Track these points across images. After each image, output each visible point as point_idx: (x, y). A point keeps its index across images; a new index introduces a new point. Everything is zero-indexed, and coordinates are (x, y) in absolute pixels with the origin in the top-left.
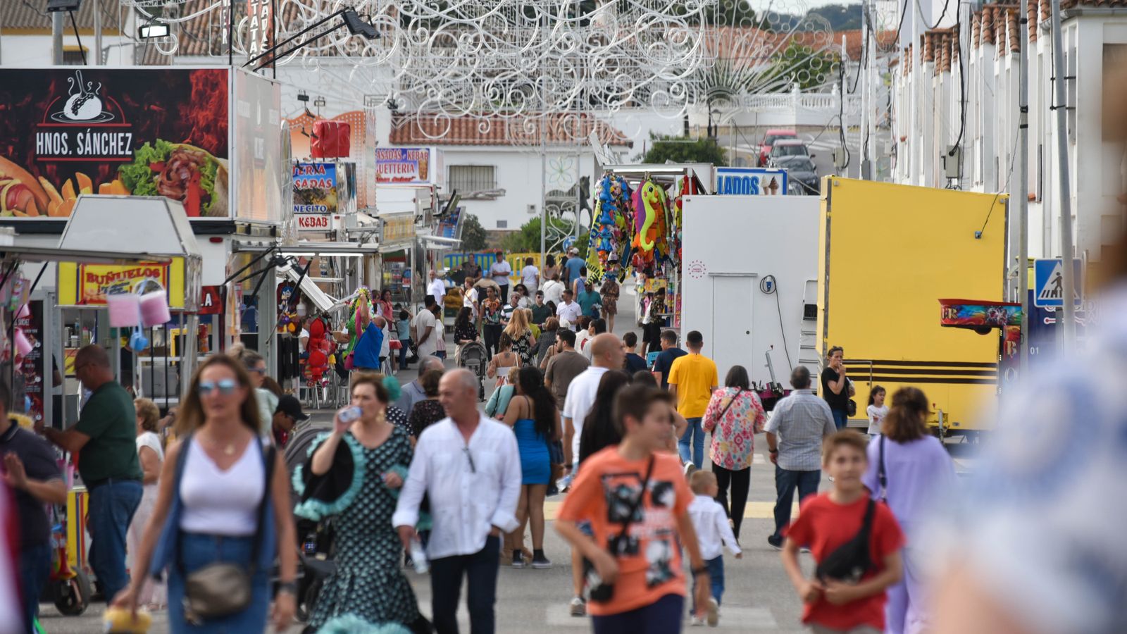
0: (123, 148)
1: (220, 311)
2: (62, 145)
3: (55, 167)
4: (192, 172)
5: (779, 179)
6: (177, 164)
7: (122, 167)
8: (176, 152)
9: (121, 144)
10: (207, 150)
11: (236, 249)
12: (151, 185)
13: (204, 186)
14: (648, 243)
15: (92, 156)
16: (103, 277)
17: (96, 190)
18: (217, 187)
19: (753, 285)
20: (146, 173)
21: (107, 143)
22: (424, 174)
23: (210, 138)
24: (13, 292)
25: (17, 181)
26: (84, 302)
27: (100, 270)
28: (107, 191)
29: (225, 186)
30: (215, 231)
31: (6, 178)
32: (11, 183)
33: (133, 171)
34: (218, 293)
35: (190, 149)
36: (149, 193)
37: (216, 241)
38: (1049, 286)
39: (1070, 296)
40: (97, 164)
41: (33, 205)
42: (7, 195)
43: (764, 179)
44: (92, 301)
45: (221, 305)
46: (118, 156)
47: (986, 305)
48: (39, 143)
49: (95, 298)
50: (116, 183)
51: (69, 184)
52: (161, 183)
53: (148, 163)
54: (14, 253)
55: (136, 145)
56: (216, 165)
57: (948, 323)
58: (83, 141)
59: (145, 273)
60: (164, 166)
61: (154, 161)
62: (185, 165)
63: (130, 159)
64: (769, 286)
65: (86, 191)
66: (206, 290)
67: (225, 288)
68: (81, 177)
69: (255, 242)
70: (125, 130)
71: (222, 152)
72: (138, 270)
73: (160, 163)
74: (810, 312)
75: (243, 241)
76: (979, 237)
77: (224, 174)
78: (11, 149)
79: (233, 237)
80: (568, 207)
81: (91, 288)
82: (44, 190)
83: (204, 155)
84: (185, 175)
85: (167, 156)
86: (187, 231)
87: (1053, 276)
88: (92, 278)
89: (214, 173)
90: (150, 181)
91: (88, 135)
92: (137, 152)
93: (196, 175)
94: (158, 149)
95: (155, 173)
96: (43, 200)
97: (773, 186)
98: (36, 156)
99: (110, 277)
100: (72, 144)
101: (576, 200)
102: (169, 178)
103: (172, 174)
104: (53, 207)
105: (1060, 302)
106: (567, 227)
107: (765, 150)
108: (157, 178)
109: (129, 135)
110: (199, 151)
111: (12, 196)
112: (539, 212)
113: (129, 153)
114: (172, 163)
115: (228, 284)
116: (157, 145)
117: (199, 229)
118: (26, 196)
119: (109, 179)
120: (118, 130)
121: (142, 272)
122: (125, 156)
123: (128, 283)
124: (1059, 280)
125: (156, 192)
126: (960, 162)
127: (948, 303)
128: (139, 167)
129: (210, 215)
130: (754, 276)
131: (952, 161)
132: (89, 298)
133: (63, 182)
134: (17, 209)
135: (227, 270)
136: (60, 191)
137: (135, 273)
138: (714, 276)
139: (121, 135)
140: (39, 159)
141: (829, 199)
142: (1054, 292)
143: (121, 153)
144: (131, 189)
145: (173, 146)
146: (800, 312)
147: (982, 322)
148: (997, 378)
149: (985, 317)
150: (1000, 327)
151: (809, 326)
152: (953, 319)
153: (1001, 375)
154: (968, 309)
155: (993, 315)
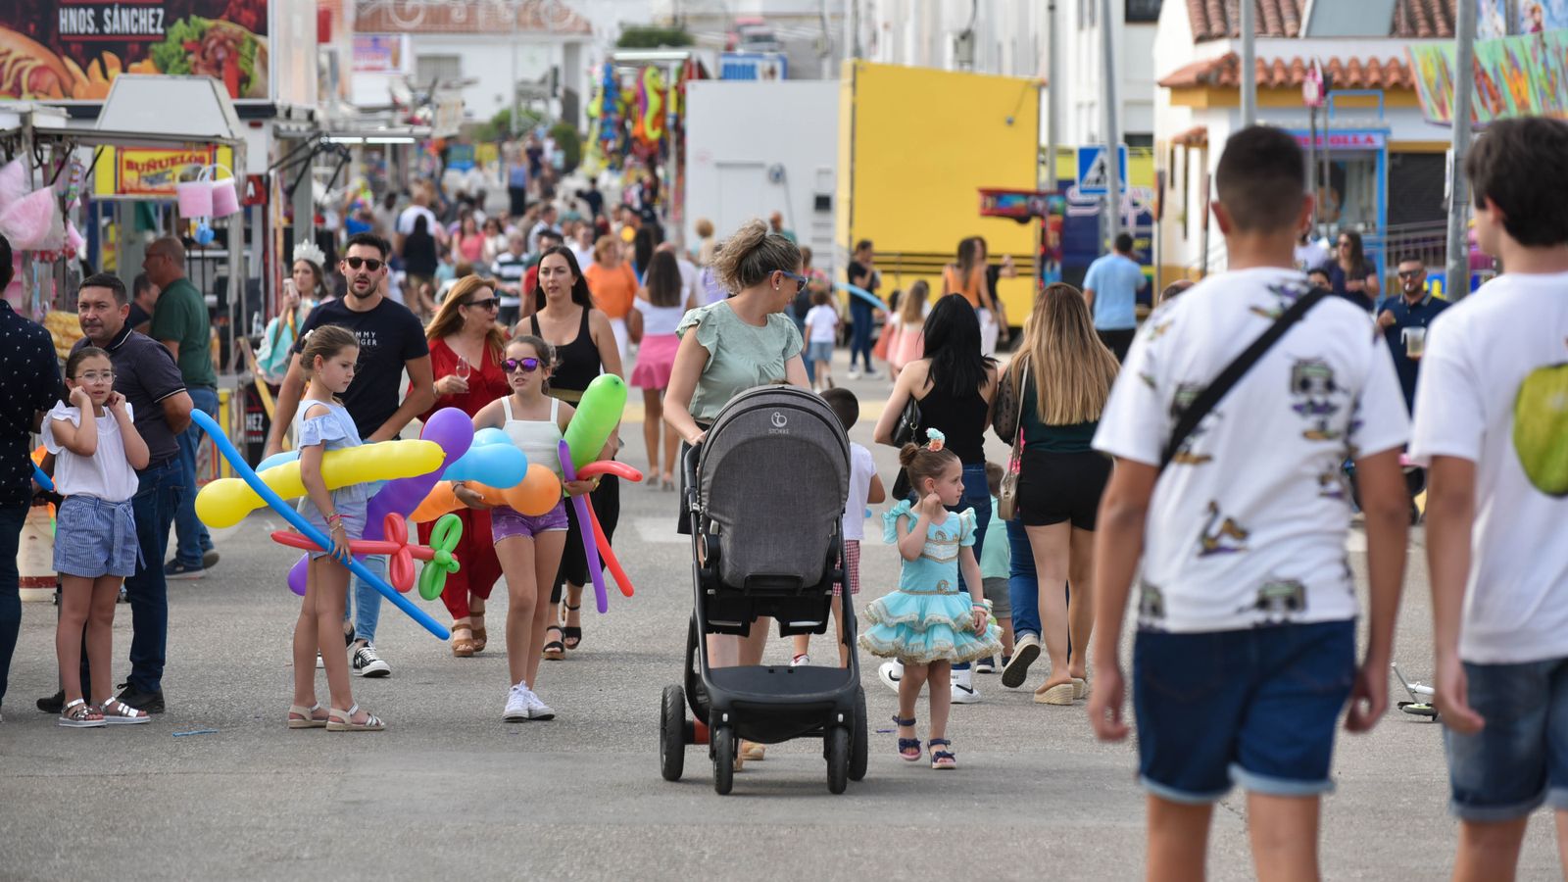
0: (154, 26)
1: (263, 200)
2: (88, 23)
3: (80, 47)
4: (229, 51)
5: (779, 66)
6: (212, 43)
7: (154, 47)
8: (213, 29)
9: (152, 21)
10: (246, 26)
11: (277, 135)
12: (185, 66)
13: (242, 66)
14: (654, 128)
15: (121, 35)
16: (143, 165)
17: (125, 70)
18: (256, 67)
19: (761, 176)
20: (179, 53)
21: (137, 20)
22: (396, 62)
23: (248, 15)
24: (71, 180)
25: (40, 62)
26: (123, 192)
27: (140, 157)
28: (138, 71)
29: (265, 66)
30: (256, 115)
31: (27, 58)
32: (31, 65)
33: (165, 50)
34: (261, 183)
35: (227, 27)
36: (184, 73)
37: (255, 125)
38: (1093, 173)
39: (1114, 184)
40: (126, 43)
41: (56, 88)
42: (30, 76)
43: (762, 66)
44: (132, 191)
45: (264, 194)
46: (148, 34)
47: (1026, 194)
48: (63, 21)
49: (135, 187)
50: (147, 64)
51: (95, 65)
52: (196, 64)
53: (181, 42)
54: (71, 136)
55: (168, 22)
56: (255, 43)
57: (987, 213)
58: (111, 19)
59: (190, 160)
60: (199, 45)
61: (188, 40)
62: (222, 43)
63: (161, 38)
64: (778, 176)
65: (114, 72)
66: (250, 178)
67: (268, 178)
68: (110, 57)
69: (293, 127)
70: (156, 6)
71: (262, 29)
72: (182, 157)
73: (194, 42)
74: (823, 203)
75: (283, 126)
76: (1010, 122)
77: (264, 54)
78: (32, 27)
79: (274, 121)
80: (538, 97)
81: (130, 177)
82: (68, 72)
83: (242, 33)
84: (221, 54)
85: (202, 34)
86: (232, 115)
87: (1096, 164)
88: (131, 165)
89: (253, 52)
90: (183, 60)
91: (116, 12)
92: (169, 30)
93: (234, 55)
94: (192, 26)
95: (189, 52)
96: (67, 81)
97: (772, 72)
98: (59, 35)
99: (151, 165)
100: (99, 21)
101: (547, 89)
102: (204, 57)
103: (208, 54)
104: (79, 89)
105: (1104, 191)
106: (538, 118)
107: (733, 38)
108: (191, 58)
109: (161, 12)
110: (236, 29)
111: (34, 78)
112: (509, 100)
113: (160, 30)
114: (208, 42)
115: (272, 173)
116: (191, 22)
117: (243, 112)
118: (49, 78)
119: (139, 59)
120: (147, 6)
121: (186, 158)
122: (156, 34)
123: (170, 171)
124: (1102, 168)
125: (191, 72)
126: (972, 47)
127: (987, 193)
128: (172, 45)
129: (250, 97)
130: (760, 166)
131: (964, 46)
132: (128, 188)
133: (89, 62)
134: (41, 91)
135: (270, 157)
136: (85, 70)
137: (179, 160)
138: (720, 165)
139: (152, 11)
140: (63, 38)
141: (854, 85)
142: (1098, 181)
143: (152, 31)
144: (163, 68)
145: (208, 23)
146: (811, 203)
147: (1024, 213)
148: (1036, 270)
149: (1027, 207)
150: (1041, 216)
151: (821, 217)
152: (992, 209)
153: (1042, 267)
154: (1007, 198)
155: (1034, 204)
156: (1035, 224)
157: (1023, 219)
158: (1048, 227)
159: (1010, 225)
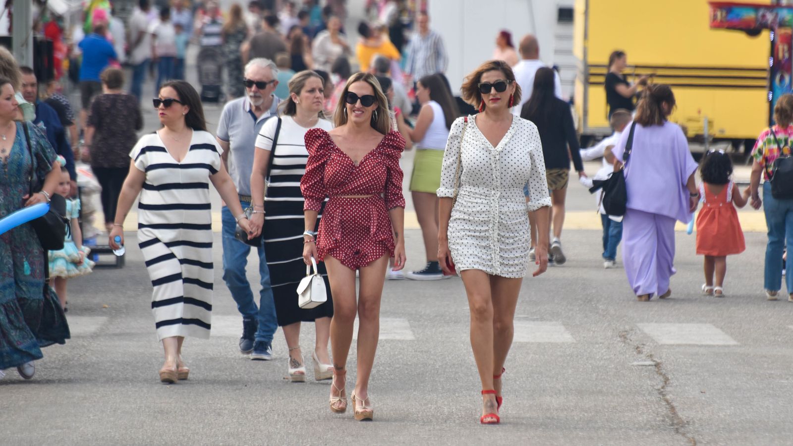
47: (756, 7)
57: (717, 25)
74: (565, 15)
127: (717, 6)
146: (554, 14)
147: (753, 26)
148: (765, 83)
149: (756, 19)
150: (772, 29)
151: (562, 29)
152: (721, 21)
153: (772, 79)
154: (737, 10)
155: (764, 16)
156: (766, 37)
157: (753, 31)
158: (778, 40)
159: (740, 37)
